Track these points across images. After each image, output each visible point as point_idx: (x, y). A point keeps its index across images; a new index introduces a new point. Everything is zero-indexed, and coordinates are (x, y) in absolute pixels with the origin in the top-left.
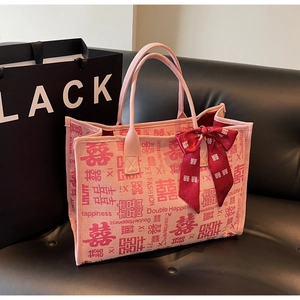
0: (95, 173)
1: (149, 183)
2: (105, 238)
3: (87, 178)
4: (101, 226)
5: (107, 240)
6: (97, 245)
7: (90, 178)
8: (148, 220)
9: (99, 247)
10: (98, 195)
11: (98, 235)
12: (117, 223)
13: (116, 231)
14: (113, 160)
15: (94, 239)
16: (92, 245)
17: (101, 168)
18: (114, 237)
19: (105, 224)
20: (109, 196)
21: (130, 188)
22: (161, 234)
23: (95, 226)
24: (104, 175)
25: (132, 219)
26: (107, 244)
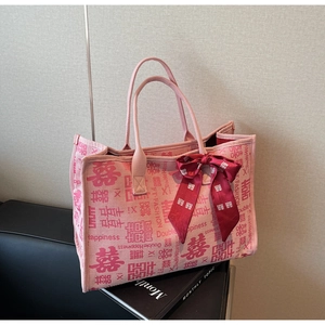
0: (102, 193)
1: (156, 204)
2: (113, 263)
3: (94, 200)
4: (108, 250)
5: (115, 265)
6: (104, 271)
7: (97, 199)
8: (159, 245)
9: (107, 273)
10: (105, 218)
11: (105, 260)
12: (126, 247)
13: (124, 255)
14: (121, 180)
15: (102, 264)
16: (99, 271)
17: (109, 188)
18: (123, 263)
19: (112, 248)
20: (116, 218)
21: (138, 209)
22: (172, 259)
23: (103, 250)
24: (111, 196)
25: (141, 243)
26: (115, 269)
